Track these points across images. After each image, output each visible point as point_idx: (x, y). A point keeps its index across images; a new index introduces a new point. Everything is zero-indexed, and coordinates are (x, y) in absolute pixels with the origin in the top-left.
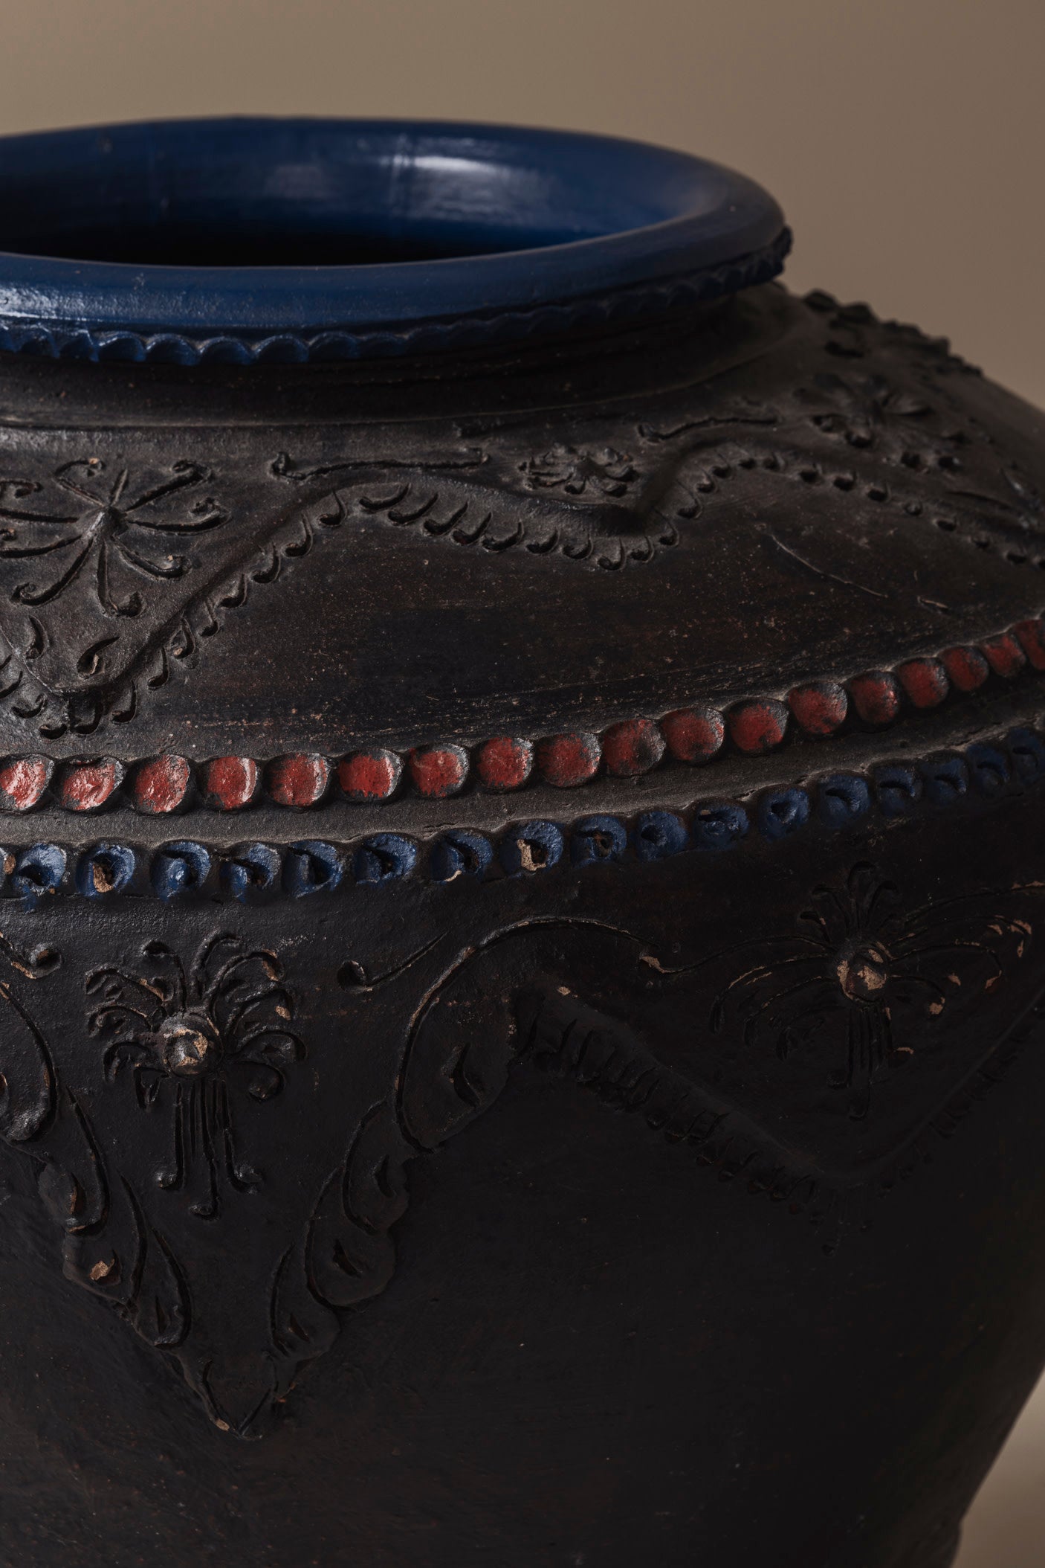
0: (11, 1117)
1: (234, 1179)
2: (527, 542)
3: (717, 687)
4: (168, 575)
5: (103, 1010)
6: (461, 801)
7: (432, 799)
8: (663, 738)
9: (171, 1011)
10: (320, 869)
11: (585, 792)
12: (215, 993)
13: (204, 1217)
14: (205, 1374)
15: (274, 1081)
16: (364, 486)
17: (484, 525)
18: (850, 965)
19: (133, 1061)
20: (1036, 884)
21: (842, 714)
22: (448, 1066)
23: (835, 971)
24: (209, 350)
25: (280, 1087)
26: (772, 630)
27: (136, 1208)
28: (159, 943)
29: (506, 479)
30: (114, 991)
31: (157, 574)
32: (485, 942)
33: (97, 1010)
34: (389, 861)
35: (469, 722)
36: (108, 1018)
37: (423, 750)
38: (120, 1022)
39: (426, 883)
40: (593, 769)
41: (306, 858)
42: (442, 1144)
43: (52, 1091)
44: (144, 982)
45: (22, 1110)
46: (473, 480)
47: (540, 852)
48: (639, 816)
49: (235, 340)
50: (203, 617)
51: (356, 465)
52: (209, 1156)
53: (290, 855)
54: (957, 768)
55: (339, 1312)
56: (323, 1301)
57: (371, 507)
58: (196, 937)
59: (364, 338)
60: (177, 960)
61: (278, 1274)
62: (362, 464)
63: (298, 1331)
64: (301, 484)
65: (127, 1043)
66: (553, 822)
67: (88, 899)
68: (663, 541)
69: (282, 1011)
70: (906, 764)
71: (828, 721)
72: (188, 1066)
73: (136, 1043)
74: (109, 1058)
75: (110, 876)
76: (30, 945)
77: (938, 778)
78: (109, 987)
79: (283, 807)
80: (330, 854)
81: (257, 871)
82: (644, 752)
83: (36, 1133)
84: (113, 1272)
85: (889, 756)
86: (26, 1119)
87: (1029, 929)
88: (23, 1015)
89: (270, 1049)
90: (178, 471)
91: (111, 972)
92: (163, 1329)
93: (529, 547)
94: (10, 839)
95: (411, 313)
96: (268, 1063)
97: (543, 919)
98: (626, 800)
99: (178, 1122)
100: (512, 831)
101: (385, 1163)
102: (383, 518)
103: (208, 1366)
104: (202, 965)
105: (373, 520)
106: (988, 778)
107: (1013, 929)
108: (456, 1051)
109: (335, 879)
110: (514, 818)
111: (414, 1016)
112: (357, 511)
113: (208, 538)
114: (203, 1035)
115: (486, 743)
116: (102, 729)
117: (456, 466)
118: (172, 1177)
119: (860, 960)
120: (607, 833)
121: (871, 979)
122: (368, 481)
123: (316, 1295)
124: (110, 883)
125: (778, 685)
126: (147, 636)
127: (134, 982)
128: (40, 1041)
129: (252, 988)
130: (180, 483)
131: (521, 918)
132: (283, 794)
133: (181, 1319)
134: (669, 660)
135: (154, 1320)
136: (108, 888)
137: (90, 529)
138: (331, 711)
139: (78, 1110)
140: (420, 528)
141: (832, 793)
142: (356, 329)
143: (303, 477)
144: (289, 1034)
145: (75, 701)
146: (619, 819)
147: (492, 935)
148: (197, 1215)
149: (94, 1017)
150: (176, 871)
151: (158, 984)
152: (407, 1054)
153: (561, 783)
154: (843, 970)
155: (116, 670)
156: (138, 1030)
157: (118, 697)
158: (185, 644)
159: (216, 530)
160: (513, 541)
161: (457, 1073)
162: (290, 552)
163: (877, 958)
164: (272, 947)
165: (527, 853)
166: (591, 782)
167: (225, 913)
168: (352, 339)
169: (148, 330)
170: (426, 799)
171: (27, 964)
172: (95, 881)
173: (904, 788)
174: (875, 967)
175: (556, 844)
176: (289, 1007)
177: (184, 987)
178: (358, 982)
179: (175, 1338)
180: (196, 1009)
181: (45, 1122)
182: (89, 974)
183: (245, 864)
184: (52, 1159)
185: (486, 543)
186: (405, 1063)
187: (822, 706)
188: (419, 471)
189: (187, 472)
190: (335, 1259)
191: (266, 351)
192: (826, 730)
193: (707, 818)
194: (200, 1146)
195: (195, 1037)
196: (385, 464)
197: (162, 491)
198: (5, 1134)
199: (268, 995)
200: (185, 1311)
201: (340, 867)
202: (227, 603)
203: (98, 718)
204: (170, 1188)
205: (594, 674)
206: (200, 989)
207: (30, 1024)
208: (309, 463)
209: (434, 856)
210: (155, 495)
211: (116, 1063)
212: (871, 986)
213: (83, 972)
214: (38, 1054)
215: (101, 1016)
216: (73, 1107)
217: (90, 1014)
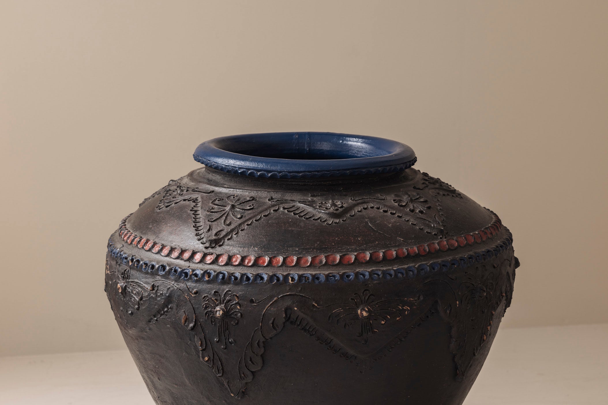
0: (188, 325)
1: (229, 341)
2: (313, 218)
3: (342, 251)
4: (238, 218)
5: (205, 304)
6: (280, 268)
7: (274, 267)
8: (325, 259)
9: (217, 305)
10: (248, 279)
11: (307, 268)
12: (226, 302)
13: (224, 349)
14: (228, 383)
15: (237, 322)
16: (286, 204)
17: (306, 214)
18: (361, 310)
19: (210, 315)
20: (411, 299)
21: (368, 259)
22: (271, 322)
23: (357, 311)
24: (260, 174)
25: (238, 322)
26: (359, 240)
27: (211, 346)
28: (216, 291)
29: (314, 205)
30: (207, 300)
31: (237, 218)
32: (279, 297)
33: (204, 304)
34: (262, 278)
35: (287, 252)
36: (206, 306)
37: (275, 257)
38: (208, 307)
39: (269, 283)
40: (309, 264)
41: (246, 276)
42: (271, 338)
43: (195, 320)
44: (213, 299)
45: (190, 323)
46: (308, 205)
47: (293, 279)
48: (316, 274)
49: (265, 173)
50: (242, 227)
51: (285, 200)
52: (225, 336)
53: (243, 275)
54: (392, 272)
55: (253, 373)
56: (249, 370)
57: (284, 208)
58: (223, 290)
59: (291, 174)
60: (219, 295)
61: (239, 363)
62: (287, 200)
63: (244, 375)
64: (273, 203)
65: (209, 311)
66: (297, 274)
67: (204, 281)
68: (343, 220)
69: (238, 307)
70: (380, 270)
71: (365, 260)
72: (218, 316)
73: (211, 311)
74: (206, 314)
75: (209, 277)
76: (193, 289)
77: (387, 274)
78: (206, 299)
79: (245, 266)
80: (250, 276)
81: (236, 278)
82: (321, 261)
83: (193, 329)
84: (209, 359)
85: (377, 268)
86: (191, 325)
87: (409, 309)
88: (191, 304)
89: (236, 315)
90: (250, 198)
91: (207, 296)
92: (219, 373)
93: (313, 219)
94: (192, 268)
95: (302, 170)
96: (235, 318)
97: (292, 293)
98: (315, 271)
99: (219, 329)
100: (288, 275)
101: (259, 341)
102: (286, 211)
103: (228, 382)
104: (224, 296)
105: (284, 211)
106: (400, 275)
107: (405, 308)
108: (273, 319)
109: (251, 281)
110: (290, 272)
111: (264, 311)
112: (282, 209)
113: (250, 212)
114: (222, 310)
115: (288, 257)
116: (216, 248)
117: (306, 202)
118: (218, 340)
119: (363, 309)
120: (308, 277)
121: (365, 314)
122: (287, 203)
123: (247, 368)
124: (209, 278)
125: (356, 251)
126: (229, 230)
127: (211, 298)
128: (194, 309)
129: (233, 302)
130: (249, 201)
131: (288, 293)
132: (245, 263)
133: (222, 371)
134: (333, 244)
135: (217, 370)
136: (208, 279)
137: (228, 208)
138: (260, 248)
139: (200, 324)
140: (292, 214)
141: (361, 274)
142: (290, 172)
143: (274, 201)
144: (240, 312)
145: (211, 242)
146: (311, 274)
147: (282, 295)
148: (223, 348)
149: (204, 305)
150: (221, 276)
151: (216, 299)
152: (263, 318)
153: (302, 266)
154: (359, 311)
155: (221, 236)
156: (212, 309)
157: (220, 242)
158: (236, 232)
159: (251, 210)
160: (311, 217)
161: (273, 323)
162: (264, 216)
163: (367, 309)
164: (237, 294)
165: (290, 279)
166: (308, 267)
167: (229, 286)
168: (289, 174)
169: (249, 169)
170: (273, 267)
171: (192, 293)
172: (206, 277)
173: (378, 275)
174: (366, 311)
175: (296, 278)
176: (240, 306)
177: (220, 300)
178: (254, 303)
179: (221, 375)
180: (222, 305)
181: (194, 326)
182: (203, 296)
183: (233, 276)
184: (196, 334)
185: (304, 218)
186: (262, 320)
187: (365, 257)
188: (298, 202)
189: (251, 199)
190: (250, 361)
191: (271, 176)
192: (364, 261)
193: (331, 276)
194: (223, 334)
195: (220, 310)
196: (291, 200)
197: (245, 202)
198: (188, 328)
199: (236, 304)
200: (223, 369)
201: (252, 278)
202: (248, 225)
203: (215, 245)
204: (218, 342)
205: (316, 245)
206: (223, 301)
207: (192, 306)
208: (276, 199)
209: (271, 278)
210: (243, 203)
211: (207, 315)
212: (364, 315)
213: (202, 296)
214: (193, 312)
215: (205, 305)
216: (199, 323)
217: (203, 304)
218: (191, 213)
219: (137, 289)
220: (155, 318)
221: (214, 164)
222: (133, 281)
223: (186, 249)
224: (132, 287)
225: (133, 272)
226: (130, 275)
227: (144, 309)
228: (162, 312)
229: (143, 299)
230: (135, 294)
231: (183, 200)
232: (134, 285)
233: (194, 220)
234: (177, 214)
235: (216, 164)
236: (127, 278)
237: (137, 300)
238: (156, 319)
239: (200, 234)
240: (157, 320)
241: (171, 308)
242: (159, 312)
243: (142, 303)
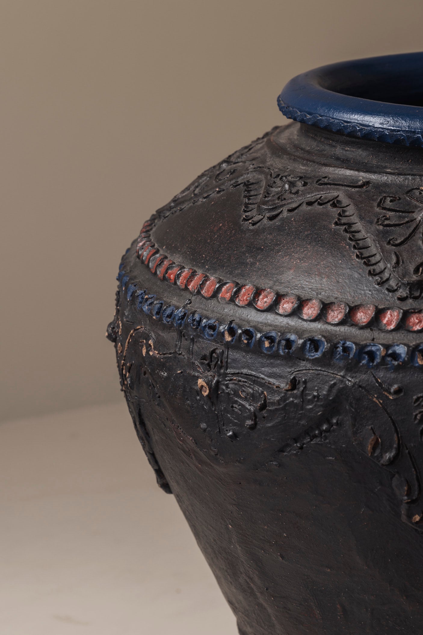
0: (382, 455)
5: (420, 412)
33: (417, 412)
43: (399, 445)
45: (386, 452)
67: (415, 367)
76: (391, 385)
78: (422, 403)
83: (392, 462)
86: (388, 456)
88: (388, 413)
94: (384, 341)
128: (394, 424)
139: (409, 453)
145: (411, 286)
149: (416, 415)
171: (389, 393)
172: (418, 360)
181: (396, 457)
182: (415, 397)
184: (398, 473)
198: (379, 462)
203: (421, 293)
207: (390, 417)
213: (412, 397)
214: (393, 430)
215: (419, 415)
216: (407, 451)
217: (414, 414)
218: (339, 230)
219: (251, 388)
220: (296, 443)
221: (362, 129)
222: (238, 373)
223: (356, 304)
224: (236, 384)
225: (233, 355)
226: (229, 360)
227: (269, 427)
228: (317, 432)
229: (268, 408)
230: (246, 399)
231: (305, 205)
232: (240, 381)
233: (353, 243)
234: (306, 233)
235: (366, 128)
236: (221, 367)
237: (250, 410)
238: (298, 445)
239: (378, 271)
240: (301, 448)
241: (337, 424)
242: (307, 433)
243: (266, 415)
